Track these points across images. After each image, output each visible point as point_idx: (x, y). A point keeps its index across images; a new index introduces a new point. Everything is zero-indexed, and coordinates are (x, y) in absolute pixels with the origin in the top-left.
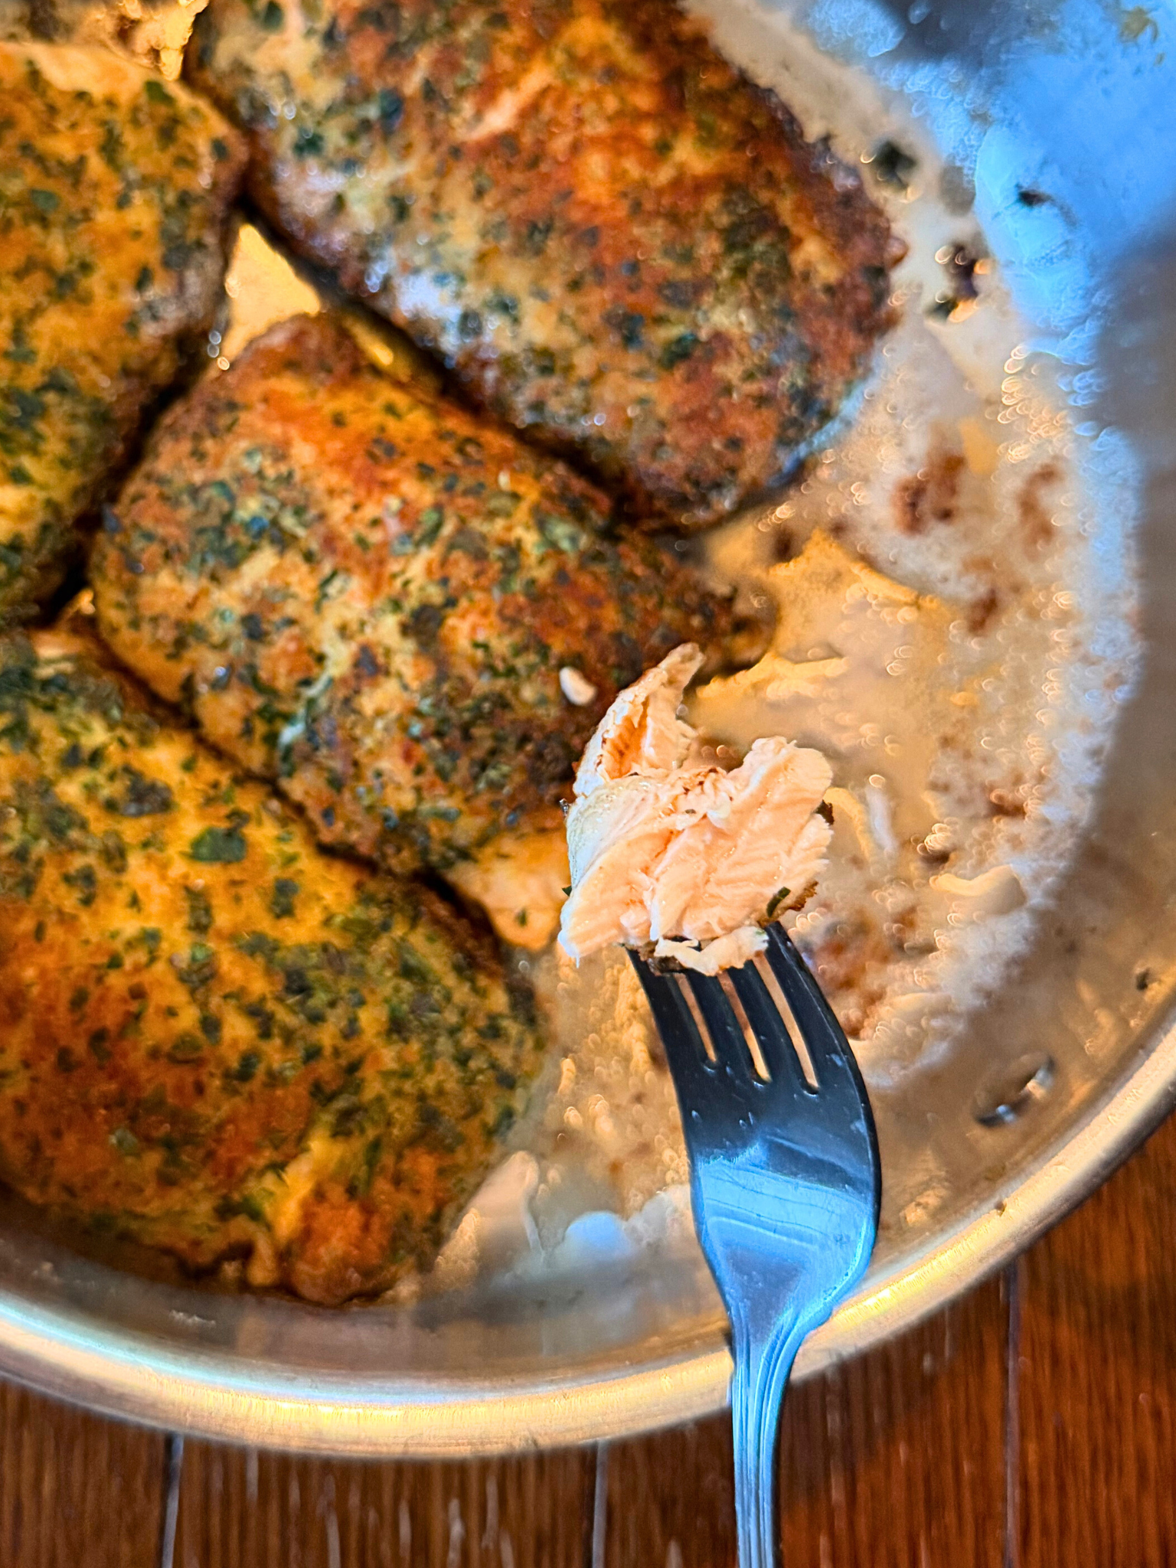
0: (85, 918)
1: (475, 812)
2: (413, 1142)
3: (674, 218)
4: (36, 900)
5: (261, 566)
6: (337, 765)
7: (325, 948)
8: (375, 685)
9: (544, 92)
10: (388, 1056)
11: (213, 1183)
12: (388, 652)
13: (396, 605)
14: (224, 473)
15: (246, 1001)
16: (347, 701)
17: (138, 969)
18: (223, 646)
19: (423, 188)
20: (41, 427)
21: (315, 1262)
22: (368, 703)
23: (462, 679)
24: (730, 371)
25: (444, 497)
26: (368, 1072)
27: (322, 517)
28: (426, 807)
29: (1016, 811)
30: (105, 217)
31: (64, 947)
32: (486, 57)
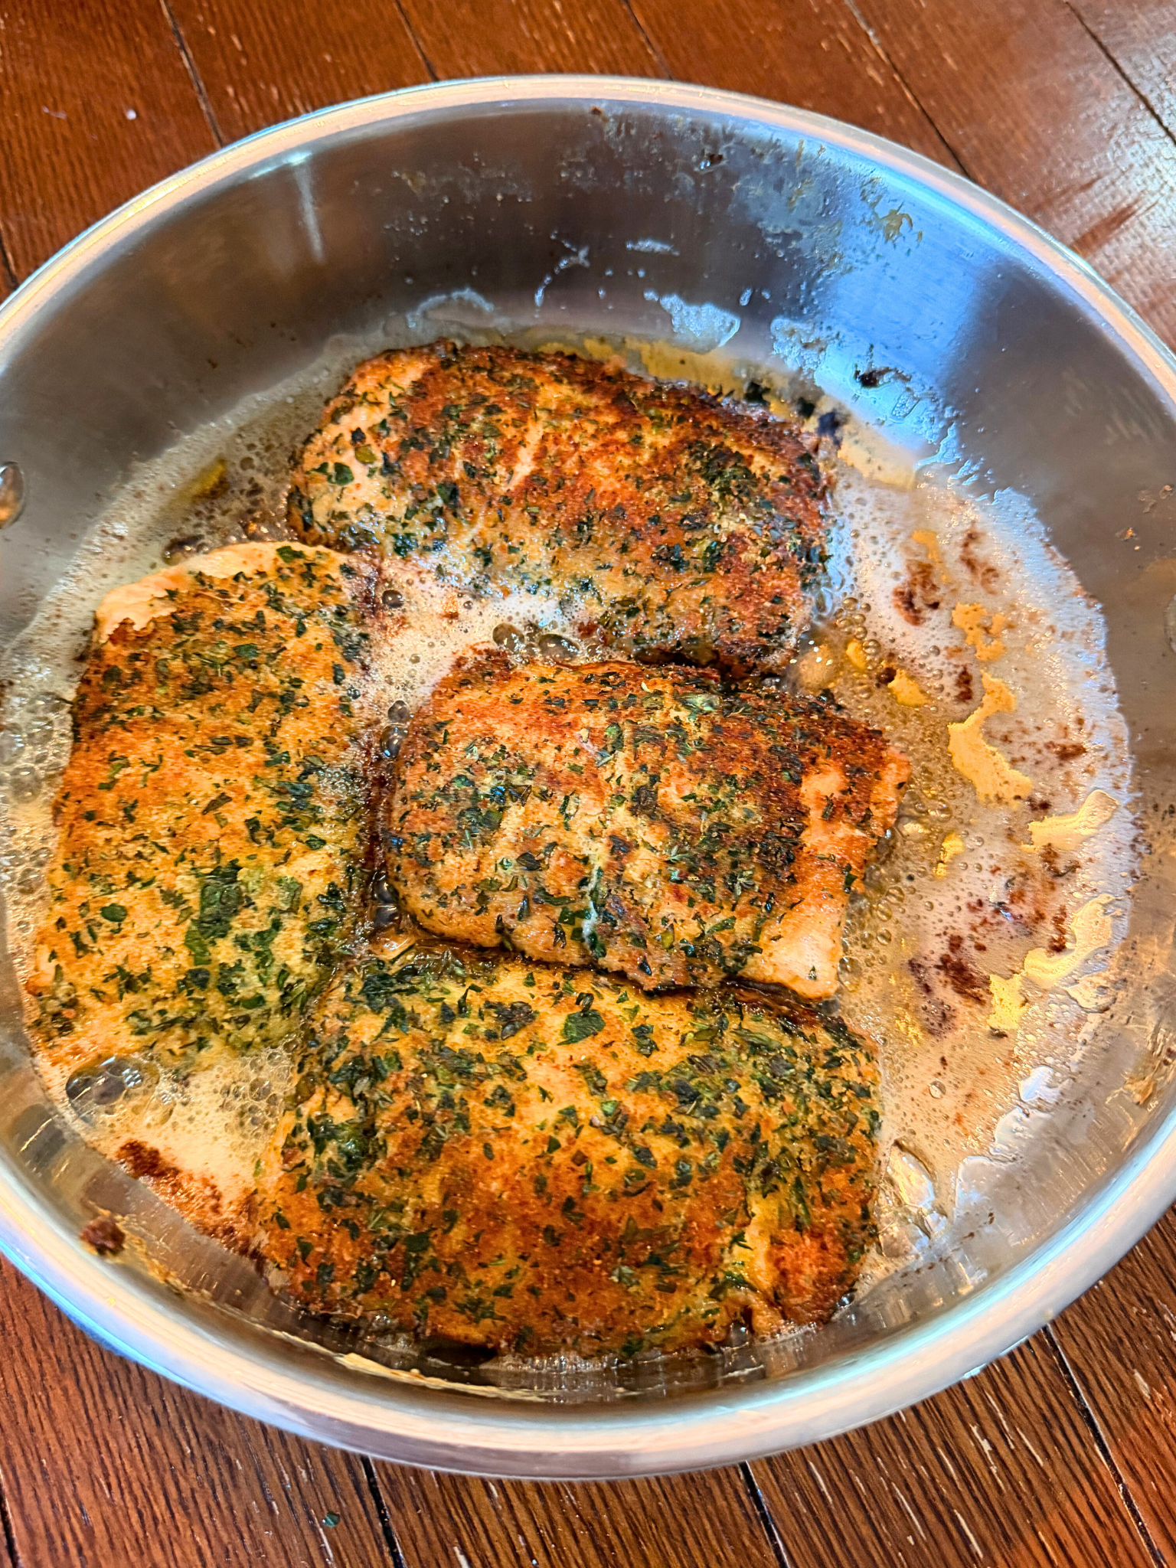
0: (514, 1124)
1: (743, 915)
2: (822, 1169)
3: (665, 478)
4: (475, 1130)
5: (514, 819)
6: (633, 928)
7: (691, 1060)
8: (631, 858)
9: (544, 438)
10: (774, 1115)
11: (701, 1274)
12: (630, 832)
13: (620, 798)
14: (459, 770)
15: (658, 1125)
16: (619, 878)
17: (571, 1141)
18: (513, 886)
19: (493, 535)
20: (314, 802)
21: (801, 1291)
22: (633, 873)
23: (689, 826)
24: (751, 555)
25: (613, 715)
26: (766, 1135)
27: (539, 765)
28: (707, 928)
29: (1079, 750)
30: (293, 645)
31: (511, 1152)
32: (497, 434)
